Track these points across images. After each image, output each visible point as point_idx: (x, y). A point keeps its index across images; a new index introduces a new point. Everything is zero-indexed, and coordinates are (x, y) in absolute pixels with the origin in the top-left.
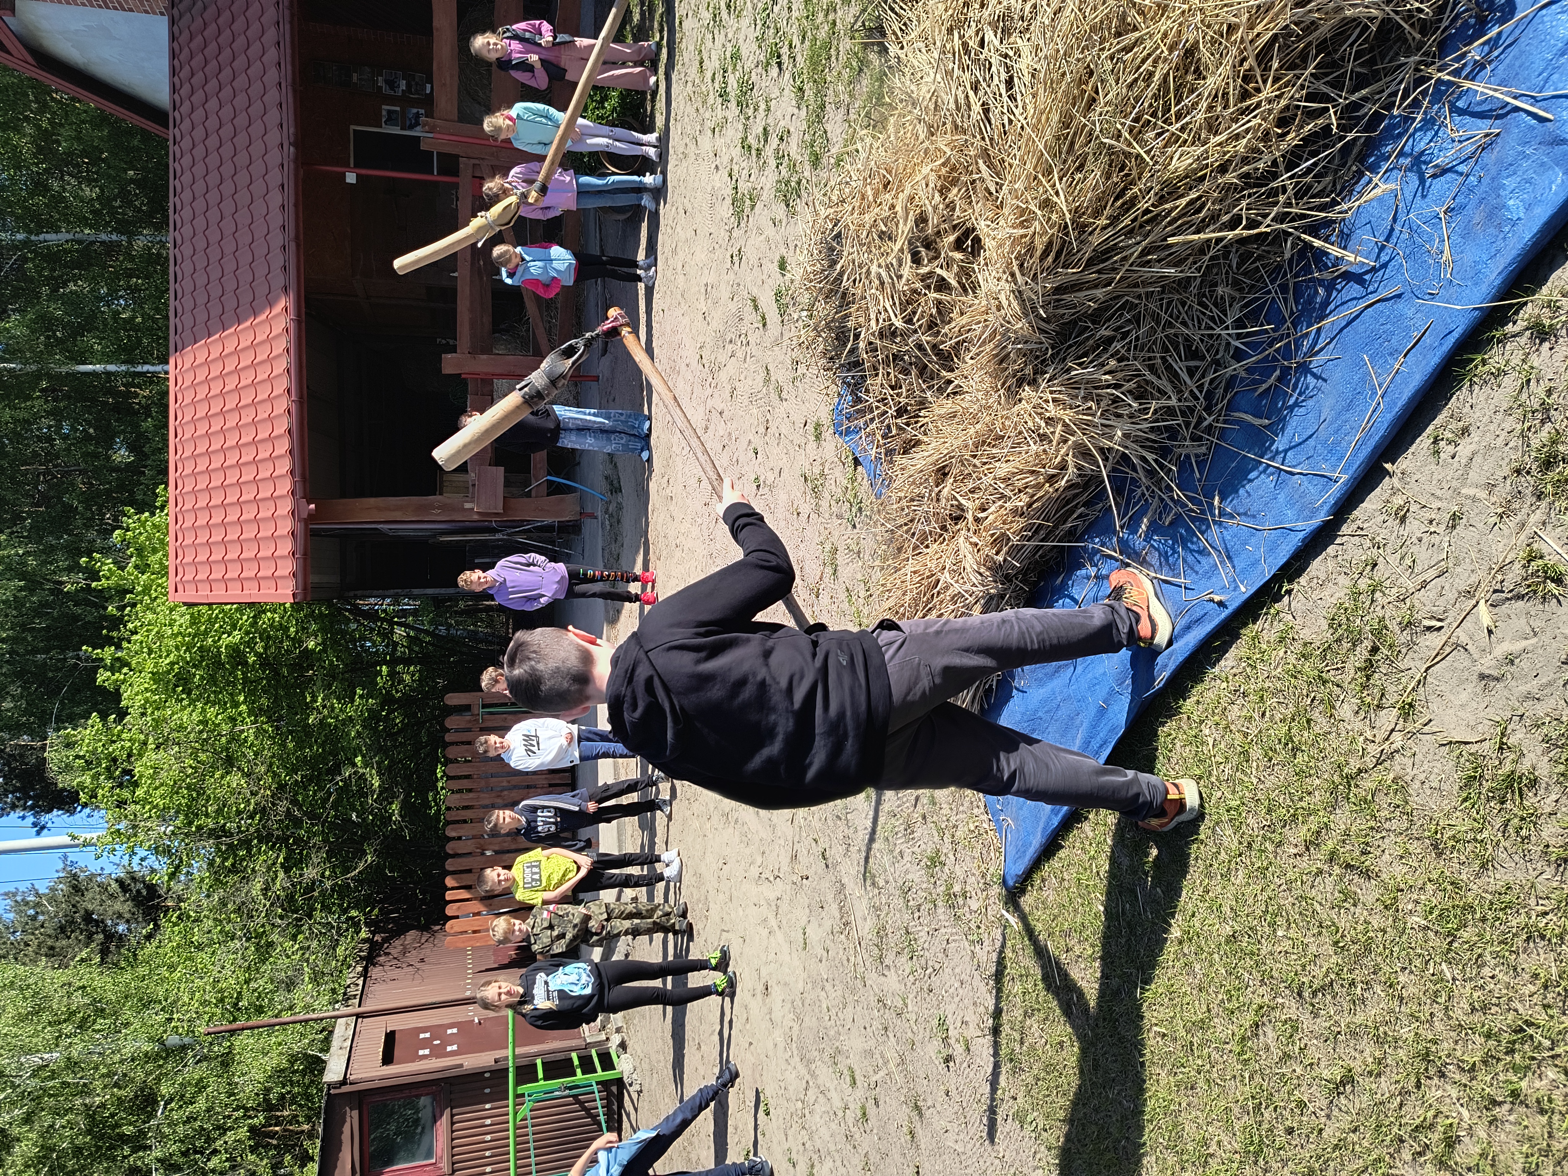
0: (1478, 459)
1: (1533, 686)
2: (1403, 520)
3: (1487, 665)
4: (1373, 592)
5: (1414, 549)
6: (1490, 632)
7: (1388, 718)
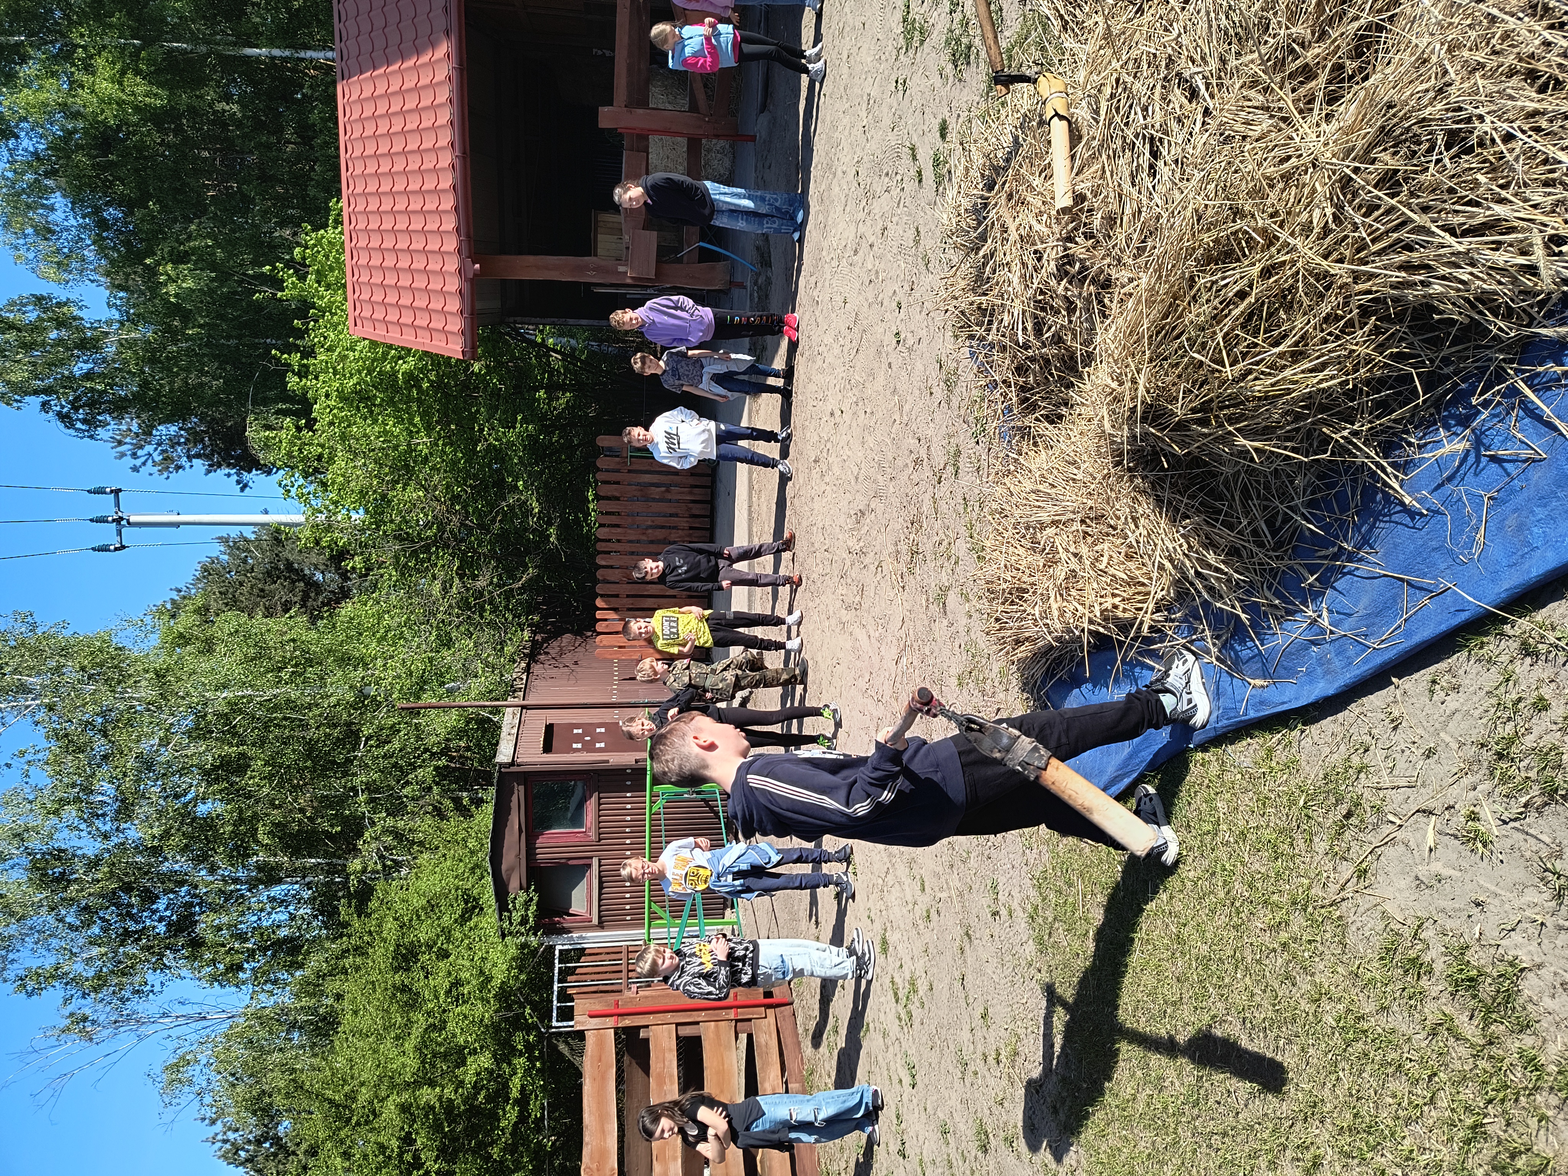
0: (1458, 716)
1: (1448, 904)
2: (1395, 728)
3: (1423, 871)
4: (1359, 772)
5: (1398, 756)
6: (1431, 850)
7: (1347, 870)
